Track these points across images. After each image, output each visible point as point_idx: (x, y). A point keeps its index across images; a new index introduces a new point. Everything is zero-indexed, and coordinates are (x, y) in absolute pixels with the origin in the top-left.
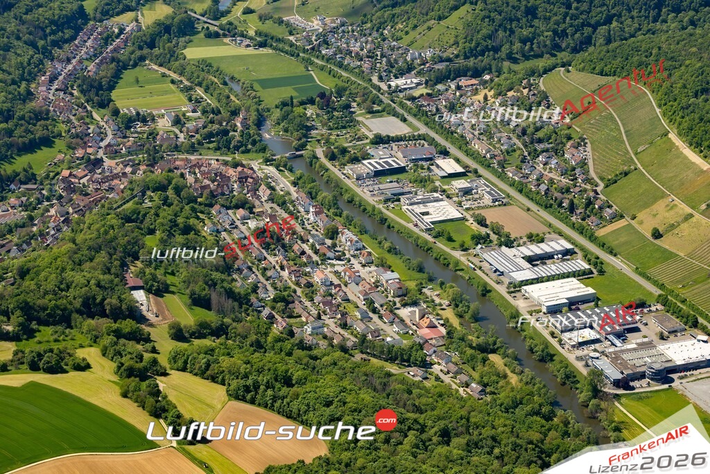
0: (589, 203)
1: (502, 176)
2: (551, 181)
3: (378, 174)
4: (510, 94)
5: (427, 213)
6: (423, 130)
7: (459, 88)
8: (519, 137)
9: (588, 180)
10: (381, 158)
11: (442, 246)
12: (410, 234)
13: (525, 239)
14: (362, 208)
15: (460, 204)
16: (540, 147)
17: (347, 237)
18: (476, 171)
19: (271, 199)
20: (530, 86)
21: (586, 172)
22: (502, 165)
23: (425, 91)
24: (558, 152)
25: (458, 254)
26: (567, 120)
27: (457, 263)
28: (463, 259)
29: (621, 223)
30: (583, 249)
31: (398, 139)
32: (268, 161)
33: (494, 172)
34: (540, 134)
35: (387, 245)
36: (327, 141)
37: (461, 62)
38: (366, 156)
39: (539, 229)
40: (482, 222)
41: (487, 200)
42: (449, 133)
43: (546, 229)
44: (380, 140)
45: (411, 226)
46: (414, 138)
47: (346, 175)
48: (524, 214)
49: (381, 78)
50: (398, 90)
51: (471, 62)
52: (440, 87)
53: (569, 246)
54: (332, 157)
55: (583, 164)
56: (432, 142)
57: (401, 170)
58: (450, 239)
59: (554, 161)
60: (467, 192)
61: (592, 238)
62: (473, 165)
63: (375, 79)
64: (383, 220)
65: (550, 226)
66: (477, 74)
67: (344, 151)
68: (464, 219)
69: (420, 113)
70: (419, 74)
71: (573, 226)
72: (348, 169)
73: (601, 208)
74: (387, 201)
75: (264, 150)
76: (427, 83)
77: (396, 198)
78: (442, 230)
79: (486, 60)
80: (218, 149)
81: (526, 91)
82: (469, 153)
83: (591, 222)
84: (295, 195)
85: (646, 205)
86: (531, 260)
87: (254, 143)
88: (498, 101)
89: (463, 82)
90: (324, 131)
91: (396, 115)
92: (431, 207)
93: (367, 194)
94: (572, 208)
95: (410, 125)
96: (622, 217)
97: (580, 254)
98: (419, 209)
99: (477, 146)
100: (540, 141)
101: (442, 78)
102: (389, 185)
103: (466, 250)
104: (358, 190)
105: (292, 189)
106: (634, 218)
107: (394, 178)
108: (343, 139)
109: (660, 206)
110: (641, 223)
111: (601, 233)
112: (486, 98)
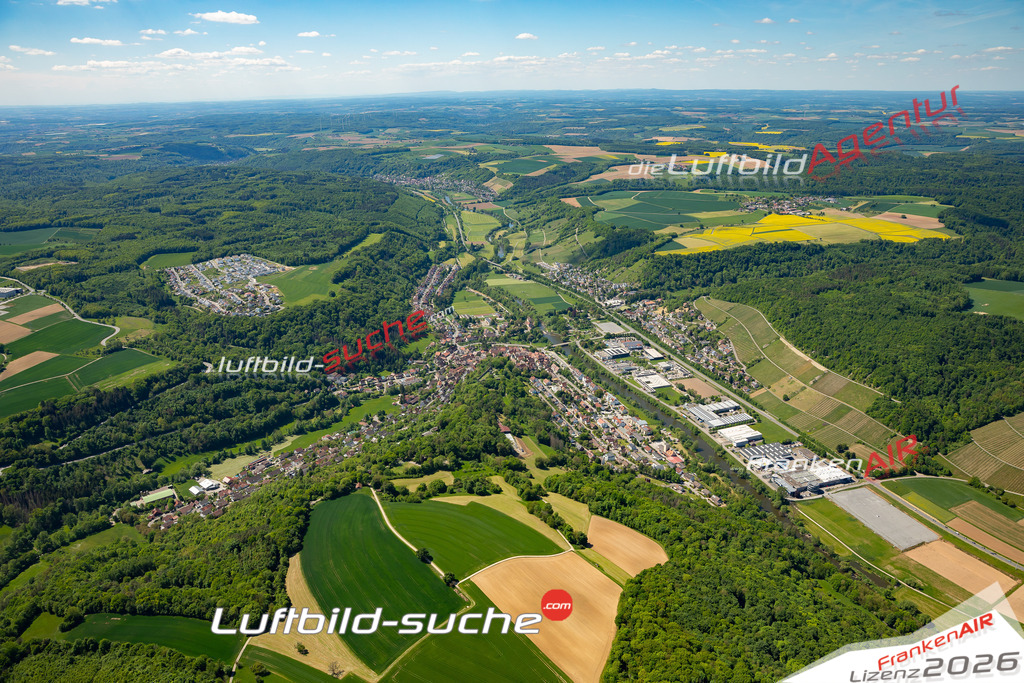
0: (741, 378)
1: (685, 360)
2: (714, 364)
3: (614, 357)
4: (677, 311)
5: (649, 382)
6: (632, 331)
7: (645, 306)
8: (688, 337)
9: (736, 364)
10: (613, 348)
11: (662, 402)
12: (644, 396)
13: (709, 400)
14: (610, 378)
15: (666, 377)
16: (703, 343)
17: (609, 397)
18: (669, 357)
19: (560, 372)
20: (688, 306)
21: (734, 359)
22: (683, 352)
23: (627, 307)
24: (713, 345)
25: (674, 408)
26: (715, 328)
27: (676, 414)
28: (678, 411)
29: (763, 391)
30: (744, 406)
31: (620, 336)
32: (550, 348)
33: (679, 356)
34: (701, 335)
35: (633, 402)
36: (580, 337)
37: (643, 291)
38: (605, 347)
39: (716, 393)
40: (682, 388)
41: (680, 374)
42: (647, 333)
43: (720, 394)
44: (609, 337)
45: (641, 389)
46: (628, 335)
47: (597, 356)
48: (704, 383)
49: (600, 299)
50: (611, 306)
51: (649, 291)
52: (633, 305)
53: (737, 405)
54: (586, 347)
55: (731, 354)
56: (639, 338)
57: (627, 355)
58: (667, 399)
59: (713, 352)
60: (668, 369)
61: (748, 400)
62: (667, 353)
63: (597, 300)
64: (626, 386)
65: (721, 391)
66: (653, 298)
67: (592, 343)
68: (670, 386)
69: (629, 321)
70: (621, 297)
71: (735, 392)
72: (596, 353)
73: (748, 381)
74: (624, 374)
75: (546, 341)
76: (626, 302)
77: (628, 372)
78: (661, 392)
79: (657, 290)
80: (520, 340)
81: (687, 309)
82: (663, 346)
83: (744, 389)
84: (571, 370)
85: (775, 380)
86: (717, 412)
87: (540, 337)
88: (671, 315)
89: (646, 302)
90: (576, 330)
91: (615, 322)
92: (650, 379)
93: (611, 368)
94: (731, 381)
95: (623, 327)
96: (762, 387)
97: (743, 410)
98: (644, 379)
99: (665, 341)
100: (702, 339)
101: (634, 300)
102: (623, 364)
103: (677, 405)
104: (606, 367)
105: (569, 366)
106: (769, 387)
107: (624, 359)
108: (588, 335)
109: (784, 381)
110: (774, 391)
111: (752, 396)
112: (663, 312)
